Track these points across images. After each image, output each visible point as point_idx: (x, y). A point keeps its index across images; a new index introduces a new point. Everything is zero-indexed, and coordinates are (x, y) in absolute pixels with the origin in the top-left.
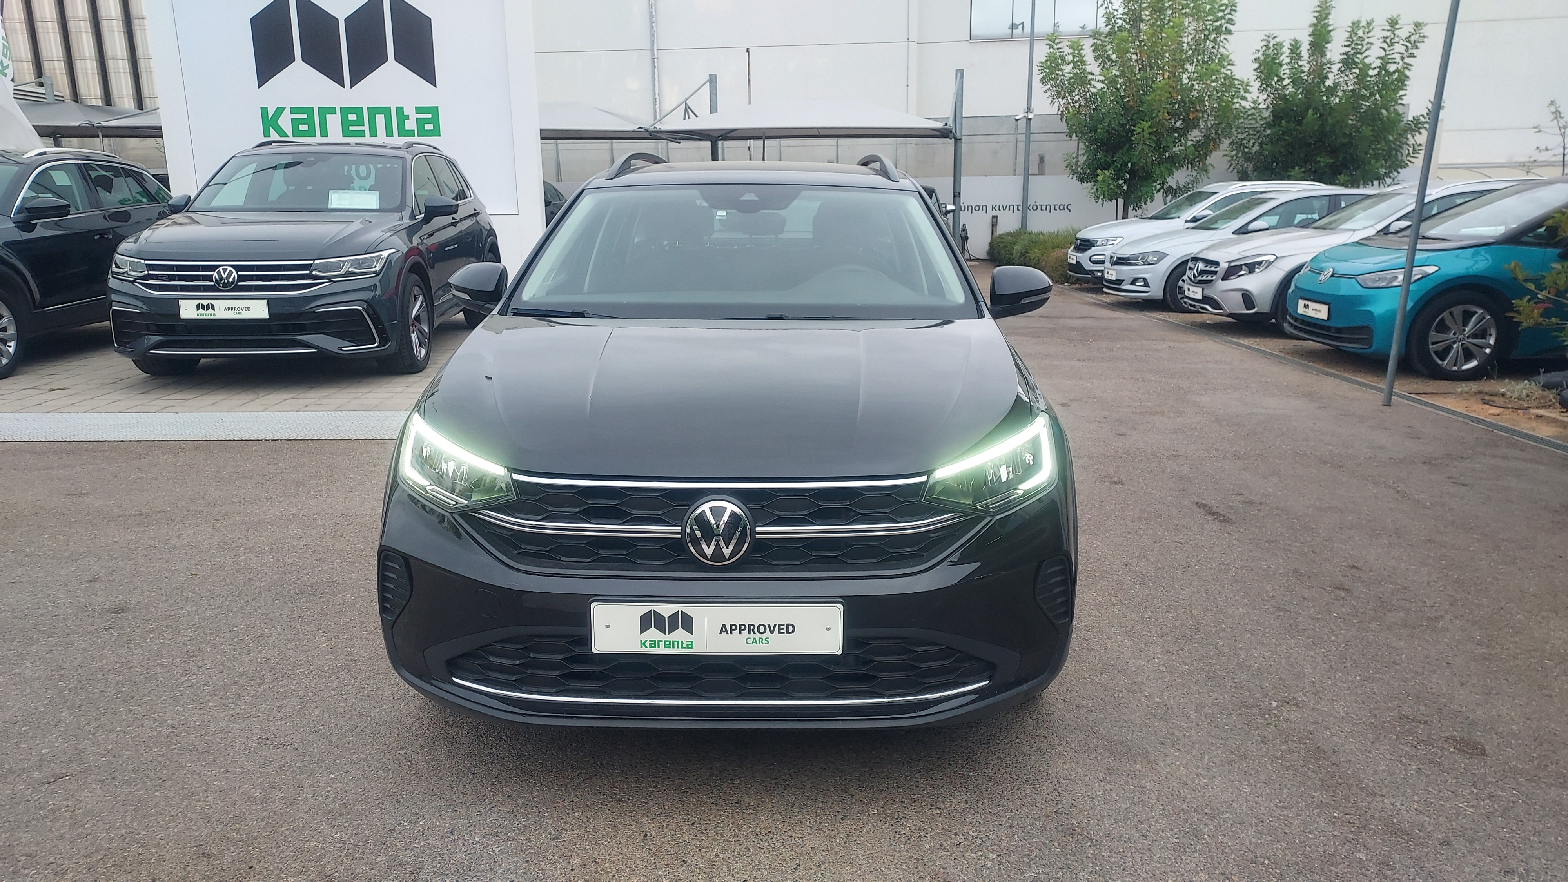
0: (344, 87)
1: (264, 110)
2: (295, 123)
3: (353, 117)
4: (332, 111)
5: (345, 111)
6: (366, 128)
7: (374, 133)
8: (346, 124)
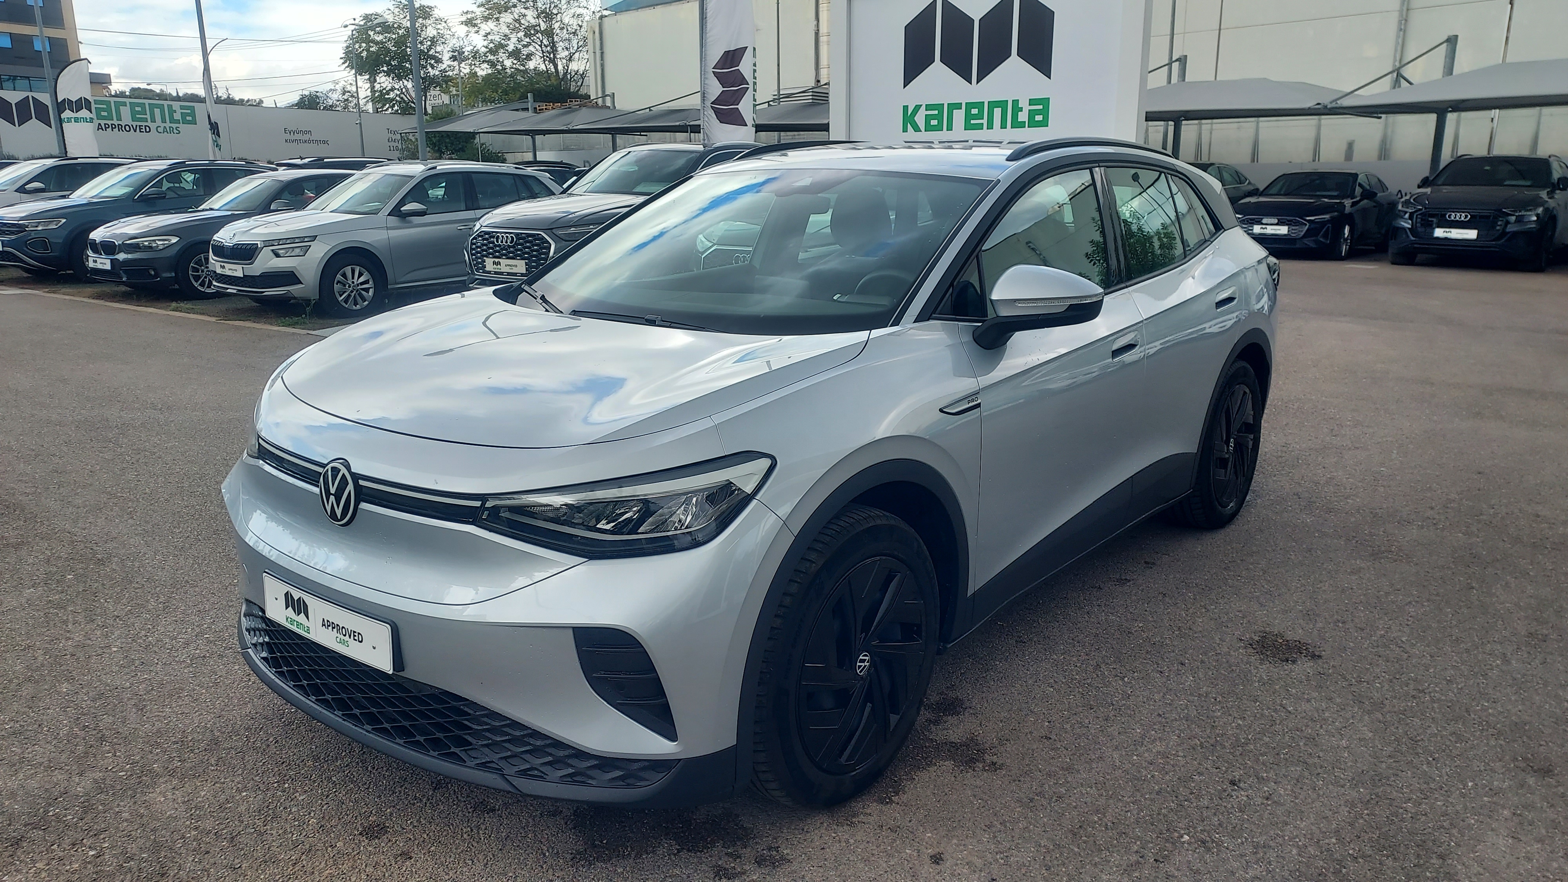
0: (971, 84)
1: (906, 108)
2: (928, 118)
3: (975, 111)
4: (958, 106)
5: (970, 106)
6: (985, 121)
7: (990, 126)
8: (968, 117)
